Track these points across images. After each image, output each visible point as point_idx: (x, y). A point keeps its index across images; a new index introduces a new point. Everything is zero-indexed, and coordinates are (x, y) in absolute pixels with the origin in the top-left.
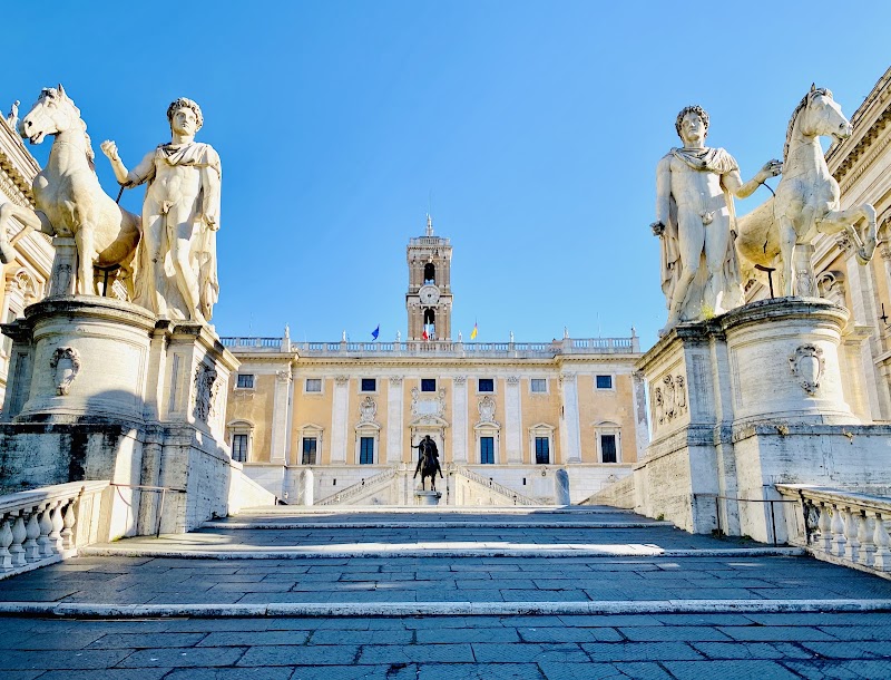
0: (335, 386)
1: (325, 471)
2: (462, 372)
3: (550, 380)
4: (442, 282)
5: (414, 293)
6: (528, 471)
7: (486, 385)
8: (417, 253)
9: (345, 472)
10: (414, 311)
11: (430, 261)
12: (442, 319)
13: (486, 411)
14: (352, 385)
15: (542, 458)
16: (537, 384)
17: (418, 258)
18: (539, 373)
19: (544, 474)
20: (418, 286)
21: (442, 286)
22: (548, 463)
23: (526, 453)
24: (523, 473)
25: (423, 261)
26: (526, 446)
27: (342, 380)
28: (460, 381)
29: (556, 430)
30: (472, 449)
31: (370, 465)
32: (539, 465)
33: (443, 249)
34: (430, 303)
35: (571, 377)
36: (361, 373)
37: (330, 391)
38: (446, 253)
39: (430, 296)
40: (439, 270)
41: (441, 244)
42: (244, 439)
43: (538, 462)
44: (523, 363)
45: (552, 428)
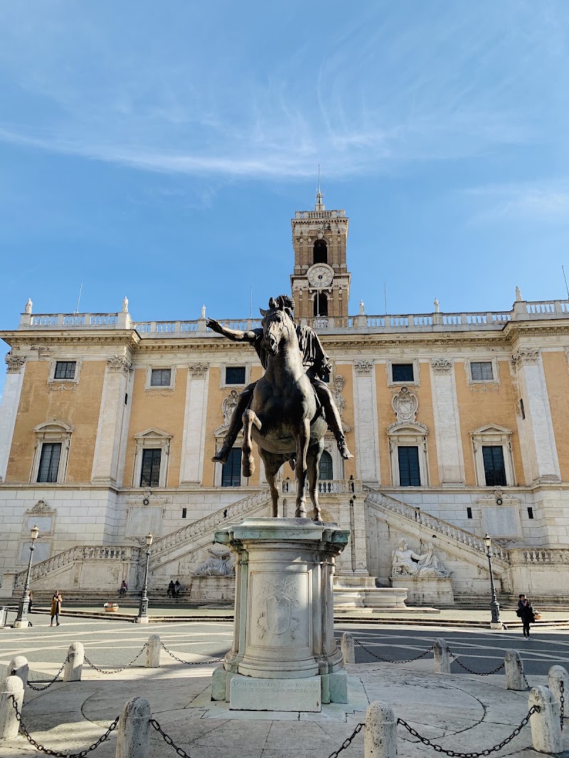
0: (189, 377)
1: (171, 498)
2: (366, 355)
3: (499, 363)
4: (336, 261)
5: (301, 275)
6: (475, 497)
7: (403, 372)
8: (305, 228)
9: (200, 498)
10: (301, 297)
11: (320, 236)
12: (336, 305)
13: (405, 408)
14: (213, 375)
15: (495, 476)
16: (480, 368)
17: (305, 234)
18: (481, 354)
19: (499, 502)
20: (305, 267)
21: (335, 266)
22: (504, 483)
23: (469, 469)
24: (467, 500)
25: (312, 238)
26: (468, 459)
27: (198, 370)
28: (364, 368)
29: (513, 435)
30: (386, 464)
31: (235, 489)
32: (491, 488)
33: (337, 222)
34: (321, 286)
35: (532, 355)
36: (225, 359)
37: (183, 385)
38: (341, 226)
39: (320, 277)
40: (332, 248)
41: (334, 215)
42: (56, 449)
43: (488, 484)
44: (455, 340)
45: (507, 431)
